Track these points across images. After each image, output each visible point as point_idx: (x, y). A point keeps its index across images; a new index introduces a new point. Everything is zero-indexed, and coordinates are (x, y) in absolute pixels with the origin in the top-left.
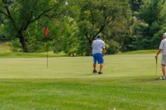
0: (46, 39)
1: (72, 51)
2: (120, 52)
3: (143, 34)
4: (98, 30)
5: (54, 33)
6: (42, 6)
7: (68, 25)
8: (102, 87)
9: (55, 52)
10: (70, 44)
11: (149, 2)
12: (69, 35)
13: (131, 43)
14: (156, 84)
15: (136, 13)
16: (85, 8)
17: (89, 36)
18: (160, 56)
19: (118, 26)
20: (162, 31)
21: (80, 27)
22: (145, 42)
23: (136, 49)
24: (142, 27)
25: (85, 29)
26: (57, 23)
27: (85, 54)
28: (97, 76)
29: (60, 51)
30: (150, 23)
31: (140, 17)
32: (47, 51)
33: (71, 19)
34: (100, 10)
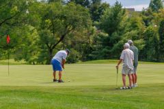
0: (7, 47)
1: (32, 59)
2: (80, 61)
3: (103, 44)
4: (59, 39)
5: (15, 41)
6: (4, 14)
7: (29, 33)
8: (63, 95)
9: (16, 60)
10: (31, 52)
11: (110, 13)
12: (30, 43)
13: (91, 53)
14: (116, 93)
15: (96, 23)
16: (46, 17)
17: (49, 45)
18: (121, 66)
19: (78, 36)
20: (122, 41)
21: (41, 36)
22: (105, 52)
23: (96, 59)
24: (102, 37)
25: (46, 38)
26: (18, 31)
27: (45, 62)
28: (57, 84)
29: (20, 59)
30: (110, 33)
31: (100, 27)
32: (8, 59)
33: (32, 28)
34: (61, 19)
